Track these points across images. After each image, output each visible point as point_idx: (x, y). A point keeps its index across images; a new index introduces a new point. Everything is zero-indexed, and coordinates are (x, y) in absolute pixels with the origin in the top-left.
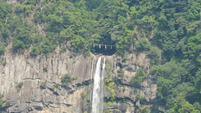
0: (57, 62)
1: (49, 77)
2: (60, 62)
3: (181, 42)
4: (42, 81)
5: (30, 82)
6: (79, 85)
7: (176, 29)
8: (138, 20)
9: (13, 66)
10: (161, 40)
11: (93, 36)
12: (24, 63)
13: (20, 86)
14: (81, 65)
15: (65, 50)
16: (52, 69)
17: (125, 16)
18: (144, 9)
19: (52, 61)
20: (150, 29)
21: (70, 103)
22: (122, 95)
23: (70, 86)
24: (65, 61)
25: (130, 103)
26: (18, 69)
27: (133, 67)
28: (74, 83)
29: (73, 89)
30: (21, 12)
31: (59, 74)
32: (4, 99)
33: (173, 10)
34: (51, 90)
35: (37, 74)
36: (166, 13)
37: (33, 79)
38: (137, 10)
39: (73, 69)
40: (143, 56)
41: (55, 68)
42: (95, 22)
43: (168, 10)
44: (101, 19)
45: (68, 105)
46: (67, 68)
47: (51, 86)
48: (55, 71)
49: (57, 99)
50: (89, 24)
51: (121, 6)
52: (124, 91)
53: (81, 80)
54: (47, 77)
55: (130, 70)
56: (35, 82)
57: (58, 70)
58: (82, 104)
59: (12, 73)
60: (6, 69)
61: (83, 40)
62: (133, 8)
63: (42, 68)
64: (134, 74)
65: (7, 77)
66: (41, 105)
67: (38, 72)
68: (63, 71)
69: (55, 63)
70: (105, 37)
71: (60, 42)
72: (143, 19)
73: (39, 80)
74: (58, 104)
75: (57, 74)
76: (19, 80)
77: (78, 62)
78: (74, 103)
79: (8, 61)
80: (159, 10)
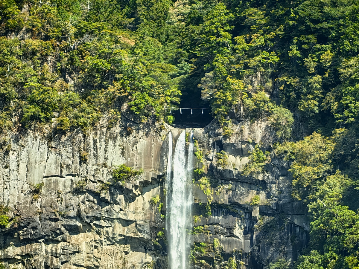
1: (91, 171)
2: (110, 143)
4: (78, 179)
6: (146, 184)
12: (44, 147)
14: (148, 147)
16: (96, 156)
19: (95, 142)
21: (131, 217)
22: (225, 199)
23: (130, 186)
24: (119, 141)
25: (240, 212)
28: (138, 180)
29: (135, 191)
35: (68, 166)
37: (61, 176)
39: (134, 156)
40: (261, 125)
41: (100, 154)
45: (128, 222)
46: (123, 153)
47: (95, 187)
48: (101, 160)
49: (108, 211)
50: (159, 71)
54: (87, 172)
55: (238, 152)
56: (66, 182)
59: (23, 166)
60: (12, 159)
63: (77, 155)
64: (246, 159)
65: (13, 175)
66: (78, 223)
67: (70, 162)
69: (101, 145)
73: (73, 178)
74: (110, 220)
75: (105, 165)
77: (142, 142)
78: (139, 217)
79: (12, 145)
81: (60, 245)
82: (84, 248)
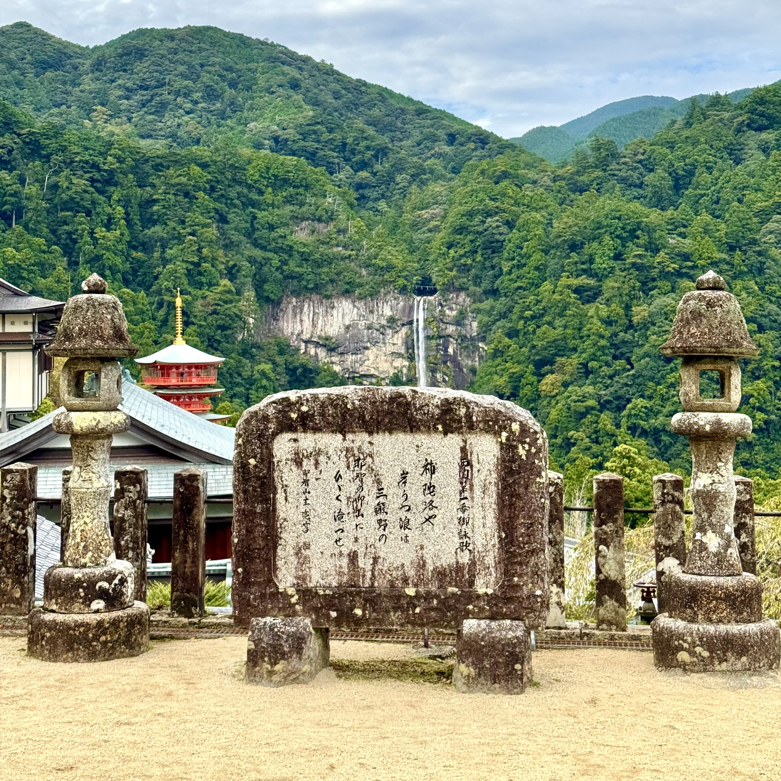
1: (375, 318)
2: (385, 304)
3: (498, 282)
4: (368, 322)
5: (357, 324)
6: (403, 325)
7: (493, 269)
8: (457, 262)
9: (341, 310)
10: (479, 280)
11: (415, 278)
12: (351, 306)
13: (348, 327)
14: (404, 306)
15: (389, 292)
16: (378, 311)
17: (445, 259)
18: (461, 252)
19: (377, 303)
20: (469, 270)
21: (395, 342)
22: (443, 333)
23: (394, 325)
24: (389, 303)
25: (451, 340)
26: (345, 312)
27: (454, 306)
28: (399, 323)
29: (398, 329)
30: (346, 258)
31: (384, 315)
32: (334, 340)
33: (489, 251)
34: (377, 330)
35: (363, 316)
36: (482, 255)
37: (360, 321)
38: (456, 252)
39: (397, 311)
40: (463, 295)
41: (380, 310)
42: (416, 265)
43: (484, 251)
44: (422, 262)
45: (394, 344)
46: (392, 309)
47: (377, 326)
48: (380, 313)
49: (383, 339)
50: (410, 268)
51: (440, 249)
52: (446, 328)
53: (406, 320)
54: (373, 319)
55: (451, 309)
56: (362, 324)
57: (383, 312)
58: (406, 343)
59: (340, 315)
60: (335, 312)
61: (406, 282)
62: (452, 251)
63: (368, 310)
64: (454, 313)
65: (335, 320)
66: (369, 345)
67: (364, 313)
68: (388, 312)
69: (380, 305)
70: (426, 279)
71: (384, 285)
72: (462, 261)
73: (366, 322)
74: (384, 343)
75: (382, 315)
76: (347, 323)
77: (402, 303)
78: (400, 342)
79: (336, 304)
80: (476, 252)
81: (359, 356)
82: (372, 357)
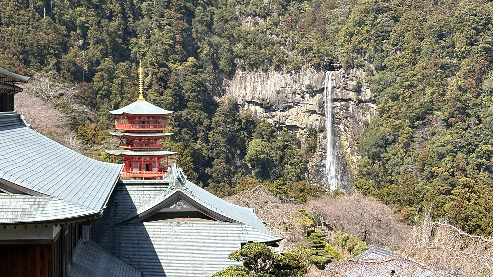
0: (302, 76)
2: (305, 76)
5: (285, 90)
6: (317, 91)
7: (383, 52)
8: (357, 47)
9: (273, 79)
10: (372, 59)
11: (326, 58)
12: (280, 77)
13: (278, 93)
14: (318, 78)
15: (308, 68)
16: (299, 81)
17: (348, 44)
18: (360, 39)
19: (299, 75)
20: (365, 52)
21: (311, 103)
22: (346, 97)
23: (311, 91)
24: (308, 75)
25: (351, 102)
26: (276, 81)
27: (353, 78)
28: (314, 90)
29: (313, 93)
30: (278, 43)
31: (304, 84)
32: (268, 101)
34: (299, 94)
35: (289, 84)
36: (375, 41)
37: (286, 87)
38: (356, 39)
39: (313, 81)
40: (360, 70)
41: (301, 80)
42: (327, 48)
43: (377, 39)
44: (332, 46)
46: (309, 80)
47: (299, 92)
48: (301, 82)
49: (303, 101)
50: (323, 50)
51: (345, 37)
52: (348, 94)
53: (318, 88)
54: (296, 87)
55: (351, 80)
56: (288, 90)
57: (303, 81)
58: (319, 103)
59: (273, 83)
60: (269, 81)
61: (319, 60)
62: (353, 39)
63: (292, 80)
64: (354, 83)
65: (269, 87)
66: (292, 105)
67: (290, 83)
68: (307, 82)
70: (334, 58)
71: (304, 62)
72: (360, 46)
73: (291, 88)
74: (304, 104)
75: (302, 84)
76: (278, 89)
77: (316, 76)
78: (314, 103)
79: (270, 76)
80: (370, 39)
81: (285, 113)
82: (294, 114)
